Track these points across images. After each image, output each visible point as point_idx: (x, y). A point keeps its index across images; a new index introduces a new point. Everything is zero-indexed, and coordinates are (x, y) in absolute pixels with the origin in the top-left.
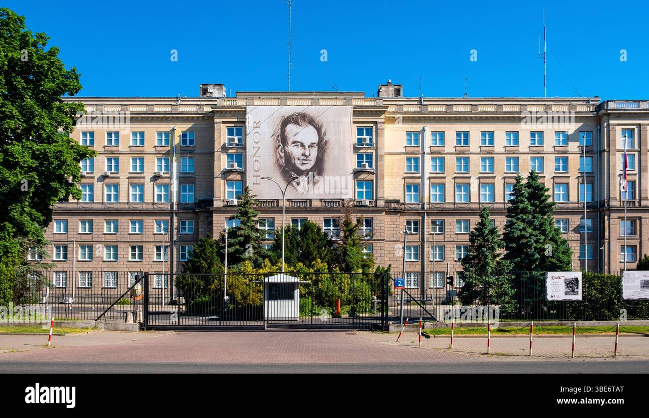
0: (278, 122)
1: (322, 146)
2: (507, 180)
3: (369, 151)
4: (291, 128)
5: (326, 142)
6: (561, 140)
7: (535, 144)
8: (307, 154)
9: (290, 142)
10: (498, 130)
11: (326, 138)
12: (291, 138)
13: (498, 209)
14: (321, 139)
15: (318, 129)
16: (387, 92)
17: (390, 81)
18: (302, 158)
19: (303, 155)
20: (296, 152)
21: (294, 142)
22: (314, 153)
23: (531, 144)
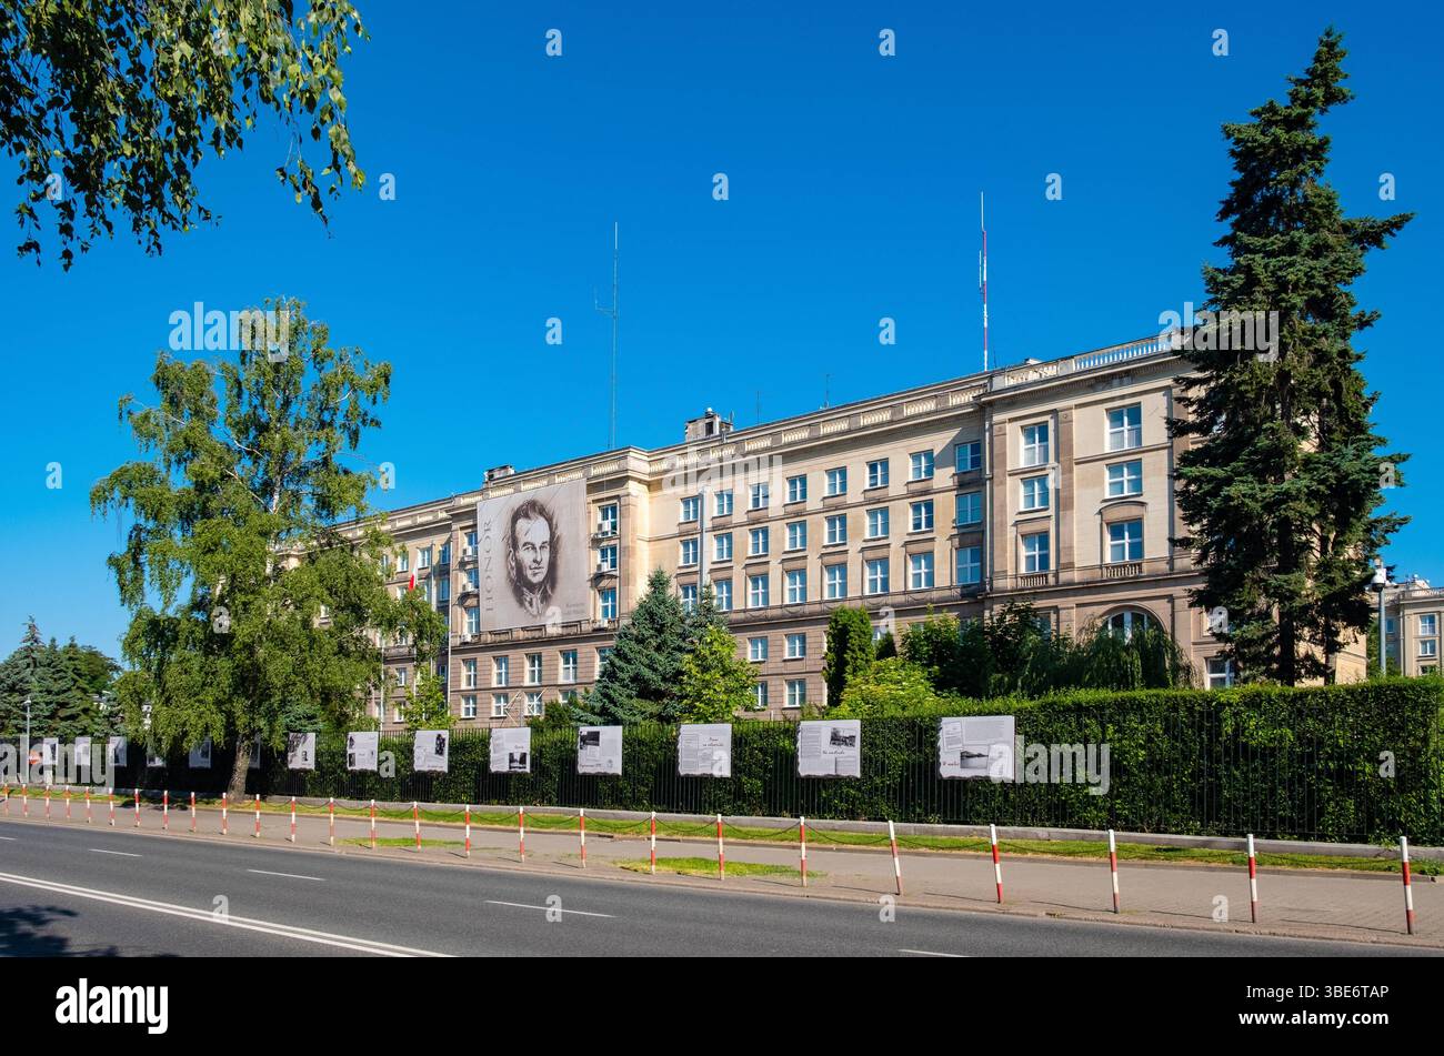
0: (506, 518)
1: (553, 544)
2: (826, 558)
3: (612, 542)
4: (522, 523)
5: (558, 537)
6: (923, 469)
7: (876, 484)
8: (539, 559)
9: (521, 544)
10: (813, 471)
11: (558, 533)
12: (522, 539)
13: (811, 614)
14: (552, 534)
15: (549, 520)
16: (695, 430)
17: (710, 409)
18: (534, 565)
19: (535, 561)
20: (526, 557)
21: (525, 544)
22: (545, 556)
23: (871, 485)
